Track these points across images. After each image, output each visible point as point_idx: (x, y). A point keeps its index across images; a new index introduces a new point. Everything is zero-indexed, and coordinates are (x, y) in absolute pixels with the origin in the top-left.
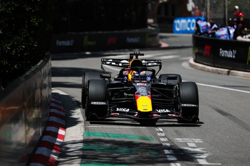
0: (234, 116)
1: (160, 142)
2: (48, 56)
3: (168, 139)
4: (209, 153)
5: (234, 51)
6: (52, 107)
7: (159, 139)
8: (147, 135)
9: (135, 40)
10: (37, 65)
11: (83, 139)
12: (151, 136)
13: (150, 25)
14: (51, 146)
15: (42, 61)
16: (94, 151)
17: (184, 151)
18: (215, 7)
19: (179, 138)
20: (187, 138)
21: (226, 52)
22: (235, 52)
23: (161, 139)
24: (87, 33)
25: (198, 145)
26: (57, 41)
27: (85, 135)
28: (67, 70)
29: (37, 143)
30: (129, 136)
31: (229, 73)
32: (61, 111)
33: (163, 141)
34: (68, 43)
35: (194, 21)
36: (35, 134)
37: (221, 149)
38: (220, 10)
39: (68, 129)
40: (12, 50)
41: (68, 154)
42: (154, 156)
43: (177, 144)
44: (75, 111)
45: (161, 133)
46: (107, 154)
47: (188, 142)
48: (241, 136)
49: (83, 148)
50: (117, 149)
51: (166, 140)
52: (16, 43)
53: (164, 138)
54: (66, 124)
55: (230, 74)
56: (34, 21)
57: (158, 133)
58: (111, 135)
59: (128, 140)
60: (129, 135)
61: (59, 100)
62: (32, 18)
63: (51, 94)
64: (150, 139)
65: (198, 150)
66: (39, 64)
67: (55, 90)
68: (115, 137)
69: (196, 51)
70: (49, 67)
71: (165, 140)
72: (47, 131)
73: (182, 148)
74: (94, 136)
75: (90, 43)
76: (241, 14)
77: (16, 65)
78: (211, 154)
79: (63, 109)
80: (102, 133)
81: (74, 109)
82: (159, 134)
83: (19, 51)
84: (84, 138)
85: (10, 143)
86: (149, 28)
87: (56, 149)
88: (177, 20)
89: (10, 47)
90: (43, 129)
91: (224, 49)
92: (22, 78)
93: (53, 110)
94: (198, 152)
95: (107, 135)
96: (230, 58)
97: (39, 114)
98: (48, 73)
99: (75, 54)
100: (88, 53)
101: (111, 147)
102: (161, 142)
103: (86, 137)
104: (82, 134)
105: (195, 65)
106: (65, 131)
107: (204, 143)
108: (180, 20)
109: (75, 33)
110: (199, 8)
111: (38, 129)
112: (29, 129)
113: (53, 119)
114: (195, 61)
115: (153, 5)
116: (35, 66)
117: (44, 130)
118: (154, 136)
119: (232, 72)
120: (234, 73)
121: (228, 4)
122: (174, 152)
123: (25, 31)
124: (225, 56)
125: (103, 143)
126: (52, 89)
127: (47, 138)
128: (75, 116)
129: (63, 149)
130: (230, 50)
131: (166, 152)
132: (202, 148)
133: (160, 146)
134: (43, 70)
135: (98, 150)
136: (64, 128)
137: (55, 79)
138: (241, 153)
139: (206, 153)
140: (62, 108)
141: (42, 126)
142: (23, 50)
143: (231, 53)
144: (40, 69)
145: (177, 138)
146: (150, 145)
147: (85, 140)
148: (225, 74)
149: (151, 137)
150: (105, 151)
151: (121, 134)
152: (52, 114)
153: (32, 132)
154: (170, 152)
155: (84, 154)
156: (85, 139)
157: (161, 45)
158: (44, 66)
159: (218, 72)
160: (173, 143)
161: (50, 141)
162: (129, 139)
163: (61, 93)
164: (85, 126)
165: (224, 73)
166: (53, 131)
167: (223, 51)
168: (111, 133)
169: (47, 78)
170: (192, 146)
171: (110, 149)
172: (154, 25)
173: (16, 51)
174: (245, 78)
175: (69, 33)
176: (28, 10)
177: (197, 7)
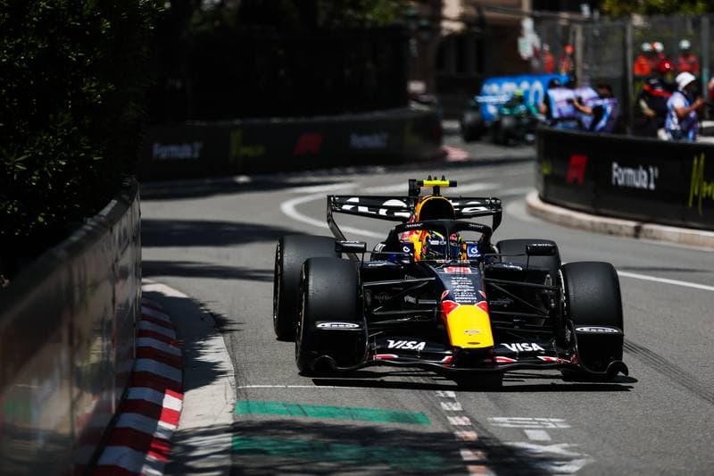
0: (655, 352)
1: (448, 428)
2: (130, 187)
3: (472, 420)
4: (587, 457)
5: (651, 170)
6: (142, 333)
7: (446, 418)
8: (412, 408)
9: (374, 141)
10: (101, 213)
11: (231, 422)
12: (422, 412)
13: (415, 97)
14: (143, 442)
15: (114, 202)
16: (263, 456)
17: (518, 454)
18: (596, 47)
19: (503, 416)
20: (523, 417)
21: (630, 171)
22: (654, 171)
23: (450, 418)
24: (237, 122)
25: (556, 436)
26: (156, 146)
27: (238, 410)
28: (184, 227)
29: (104, 434)
30: (360, 411)
31: (638, 230)
32: (169, 343)
33: (456, 424)
34: (185, 152)
35: (538, 86)
36: (97, 410)
37: (619, 447)
38: (609, 54)
39: (189, 394)
40: (29, 172)
41: (191, 463)
42: (432, 468)
43: (497, 435)
44: (208, 343)
45: (450, 404)
46: (301, 464)
47: (527, 429)
48: (675, 408)
49: (233, 447)
50: (327, 447)
51: (466, 421)
52: (40, 153)
53: (461, 417)
54: (183, 380)
55: (642, 234)
56: (91, 88)
57: (442, 404)
58: (312, 410)
59: (360, 423)
60: (362, 409)
61: (163, 311)
62: (86, 82)
63: (139, 295)
64: (420, 420)
65: (555, 449)
66: (106, 211)
67: (153, 286)
68: (321, 414)
69: (546, 171)
70: (136, 220)
71: (463, 421)
72: (131, 400)
73: (510, 444)
74: (263, 412)
75: (248, 151)
76: (667, 66)
77: (43, 214)
78: (592, 461)
79: (175, 338)
80: (285, 406)
81: (206, 338)
82: (444, 406)
83: (50, 175)
84: (234, 418)
85: (28, 435)
86: (414, 106)
87: (157, 452)
88: (489, 84)
89: (23, 163)
90: (120, 394)
91: (623, 165)
92: (60, 252)
93: (146, 342)
94: (555, 457)
95: (297, 409)
96: (641, 190)
97: (109, 353)
98: (134, 238)
99: (208, 181)
100: (242, 179)
101: (310, 444)
102: (453, 428)
103: (242, 417)
104: (230, 408)
105: (543, 211)
106: (182, 399)
107: (571, 429)
108: (500, 85)
109: (204, 124)
110: (553, 51)
111: (105, 395)
112: (80, 396)
113: (149, 365)
114: (544, 199)
115: (422, 44)
116: (96, 217)
117: (122, 398)
118: (431, 411)
119: (647, 230)
120: (652, 231)
121: (633, 36)
122: (488, 456)
123: (67, 117)
124: (629, 183)
125: (290, 432)
126: (144, 280)
127: (130, 420)
128: (208, 357)
129: (177, 450)
130: (641, 168)
131: (467, 455)
132: (565, 445)
133: (451, 440)
134: (117, 229)
135: (275, 452)
136: (180, 390)
137: (151, 254)
138: (677, 455)
139: (578, 458)
140: (171, 334)
141: (117, 386)
142: (60, 171)
143: (643, 176)
144: (109, 226)
145: (497, 415)
146: (420, 435)
147: (236, 426)
148: (627, 235)
149: (424, 415)
150: (296, 454)
151: (339, 405)
152: (144, 353)
153: (89, 405)
154: (476, 455)
155: (236, 463)
156: (238, 420)
157: (446, 154)
158: (119, 219)
159: (608, 229)
160: (485, 430)
161: (139, 428)
162: (360, 420)
163: (170, 292)
164: (238, 384)
165: (623, 232)
166: (146, 399)
167: (620, 170)
168: (310, 403)
169: (129, 251)
170: (537, 438)
171: (311, 448)
172: (425, 98)
173: (43, 174)
174: (685, 246)
175: (189, 123)
176: (74, 59)
177: (546, 48)
